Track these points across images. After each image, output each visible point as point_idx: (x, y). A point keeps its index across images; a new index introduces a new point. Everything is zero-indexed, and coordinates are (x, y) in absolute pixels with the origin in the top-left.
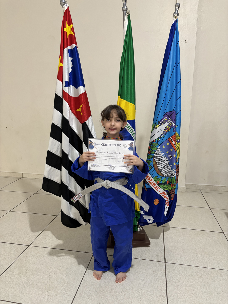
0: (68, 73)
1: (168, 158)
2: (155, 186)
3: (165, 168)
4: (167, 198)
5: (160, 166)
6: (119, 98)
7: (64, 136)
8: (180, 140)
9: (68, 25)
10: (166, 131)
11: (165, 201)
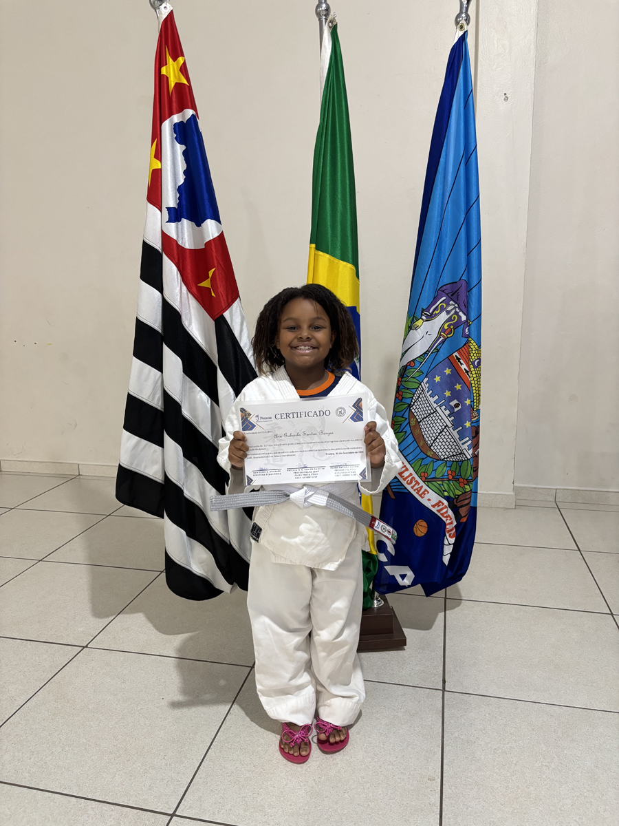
0: (176, 185)
1: (449, 408)
2: (416, 487)
3: (443, 437)
4: (449, 518)
5: (429, 432)
6: (313, 250)
7: (168, 353)
8: (482, 361)
9: (171, 60)
10: (443, 336)
11: (445, 524)
